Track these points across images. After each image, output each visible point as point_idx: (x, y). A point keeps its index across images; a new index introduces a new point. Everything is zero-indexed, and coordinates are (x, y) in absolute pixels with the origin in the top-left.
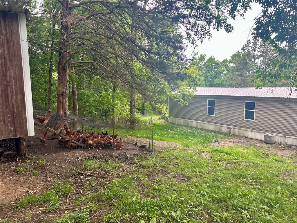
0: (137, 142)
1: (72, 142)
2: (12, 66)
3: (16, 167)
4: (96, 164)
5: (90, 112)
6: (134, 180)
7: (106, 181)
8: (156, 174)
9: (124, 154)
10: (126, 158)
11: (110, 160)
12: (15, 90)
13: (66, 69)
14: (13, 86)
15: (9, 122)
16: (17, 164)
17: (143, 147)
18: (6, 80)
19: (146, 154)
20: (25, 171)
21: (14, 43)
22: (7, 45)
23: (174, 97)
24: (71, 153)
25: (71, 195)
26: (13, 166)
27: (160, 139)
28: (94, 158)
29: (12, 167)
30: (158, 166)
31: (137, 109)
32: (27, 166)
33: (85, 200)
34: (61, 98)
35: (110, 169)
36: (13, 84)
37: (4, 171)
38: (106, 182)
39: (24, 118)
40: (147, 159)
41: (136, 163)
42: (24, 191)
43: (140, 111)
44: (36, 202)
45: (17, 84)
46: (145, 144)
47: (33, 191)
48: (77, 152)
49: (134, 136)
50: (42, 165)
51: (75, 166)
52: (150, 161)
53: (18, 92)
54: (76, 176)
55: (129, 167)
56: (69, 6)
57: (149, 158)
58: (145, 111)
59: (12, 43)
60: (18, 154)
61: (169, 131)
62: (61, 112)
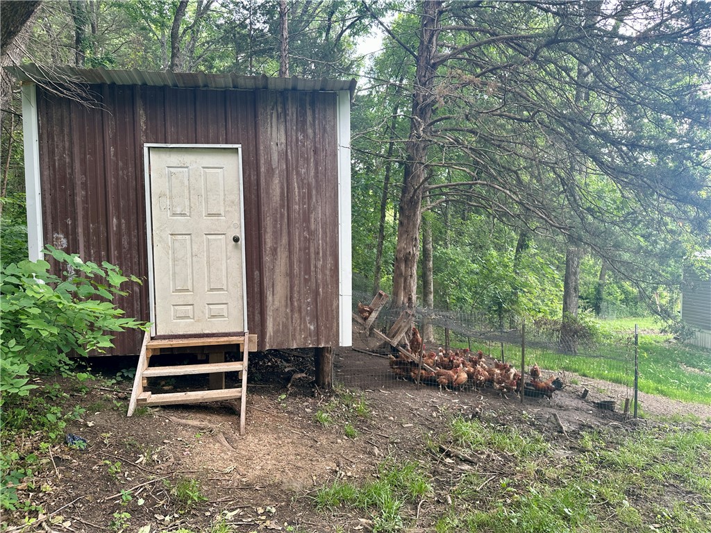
0: (586, 391)
1: (425, 369)
2: (319, 201)
3: (315, 410)
4: (480, 433)
5: (459, 299)
6: (590, 499)
7: (508, 485)
8: (656, 496)
9: (553, 419)
10: (559, 432)
11: (514, 429)
12: (323, 249)
13: (418, 202)
14: (320, 242)
15: (307, 313)
16: (315, 404)
17: (605, 407)
18: (308, 228)
19: (615, 427)
20: (329, 422)
21: (326, 153)
22: (314, 157)
23: (702, 267)
24: (421, 393)
25: (425, 501)
26: (309, 408)
27: (657, 389)
28: (474, 416)
29: (306, 409)
30: (659, 472)
31: (581, 297)
32: (334, 411)
33: (460, 526)
34: (404, 266)
35: (516, 453)
36: (320, 236)
37: (292, 416)
38: (509, 489)
39: (334, 307)
40: (622, 445)
41: (588, 451)
42: (328, 468)
43: (587, 302)
44: (354, 501)
45: (326, 237)
46: (609, 399)
47: (346, 473)
48: (433, 394)
49: (576, 371)
50: (362, 414)
51: (432, 429)
52: (631, 452)
53: (328, 253)
54: (434, 454)
55: (567, 458)
56: (433, 61)
57: (628, 441)
58: (603, 305)
59: (322, 155)
60: (317, 382)
61: (683, 367)
62: (402, 298)
